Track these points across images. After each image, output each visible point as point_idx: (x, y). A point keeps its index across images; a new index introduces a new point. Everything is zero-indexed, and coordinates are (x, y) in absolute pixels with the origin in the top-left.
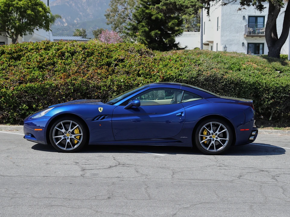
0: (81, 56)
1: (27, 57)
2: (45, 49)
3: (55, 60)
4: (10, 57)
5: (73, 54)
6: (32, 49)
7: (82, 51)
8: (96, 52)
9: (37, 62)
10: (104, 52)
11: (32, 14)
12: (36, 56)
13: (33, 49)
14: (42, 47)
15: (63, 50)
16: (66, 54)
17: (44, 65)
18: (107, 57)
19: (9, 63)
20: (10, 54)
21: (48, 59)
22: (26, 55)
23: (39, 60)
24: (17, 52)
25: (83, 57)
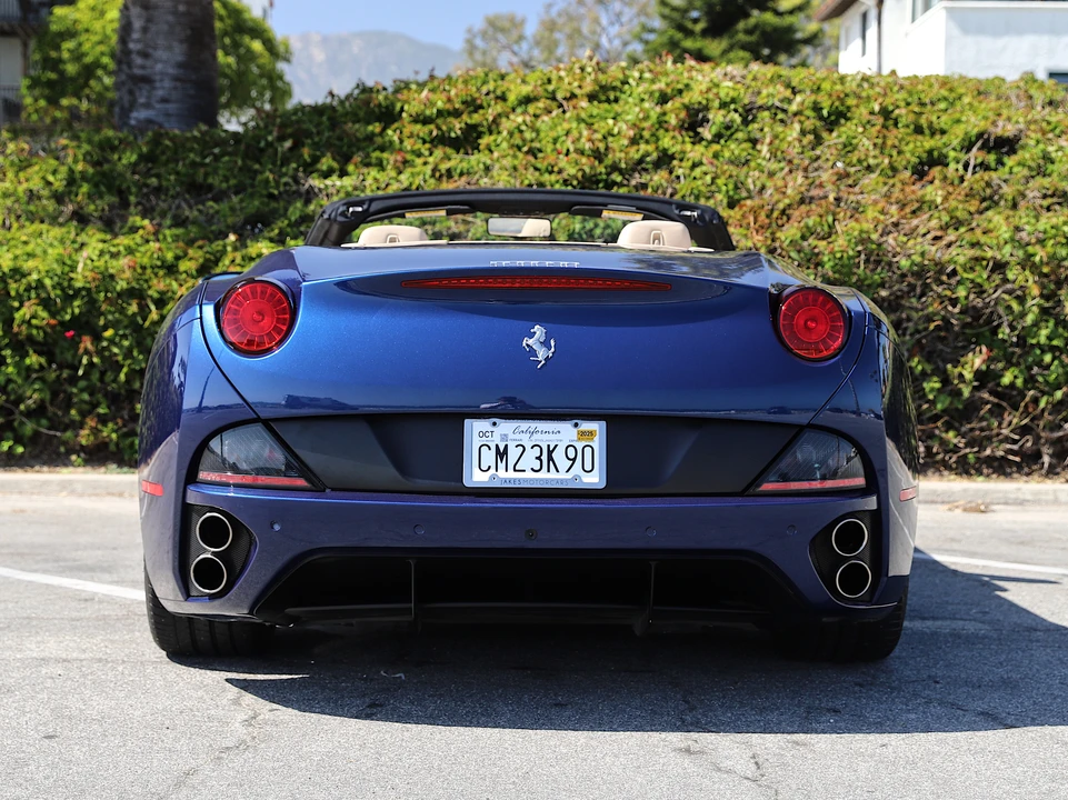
0: (797, 127)
1: (511, 134)
2: (592, 97)
3: (666, 142)
4: (431, 133)
5: (749, 114)
6: (527, 100)
7: (790, 101)
8: (857, 106)
9: (582, 152)
10: (898, 107)
11: (229, 66)
12: (566, 126)
13: (536, 99)
14: (578, 92)
15: (694, 97)
16: (717, 117)
17: (615, 168)
18: (919, 130)
19: (431, 159)
20: (426, 121)
21: (634, 141)
22: (506, 125)
23: (588, 146)
24: (457, 114)
25: (803, 133)
